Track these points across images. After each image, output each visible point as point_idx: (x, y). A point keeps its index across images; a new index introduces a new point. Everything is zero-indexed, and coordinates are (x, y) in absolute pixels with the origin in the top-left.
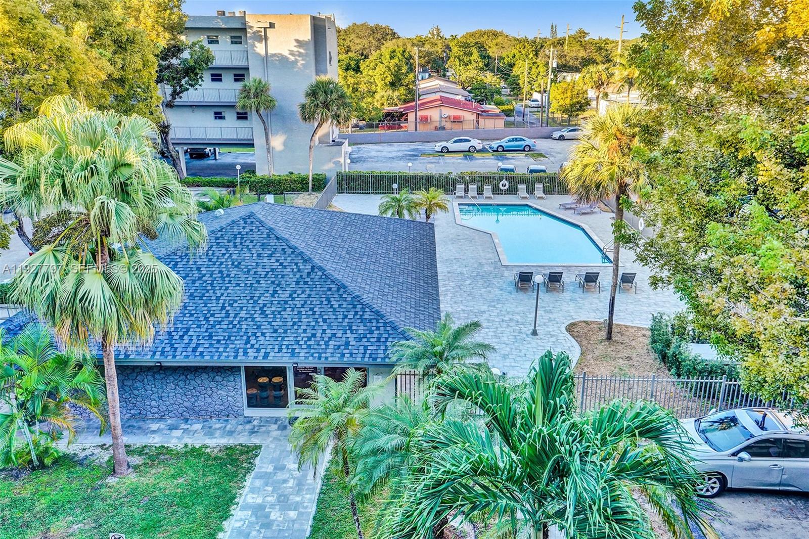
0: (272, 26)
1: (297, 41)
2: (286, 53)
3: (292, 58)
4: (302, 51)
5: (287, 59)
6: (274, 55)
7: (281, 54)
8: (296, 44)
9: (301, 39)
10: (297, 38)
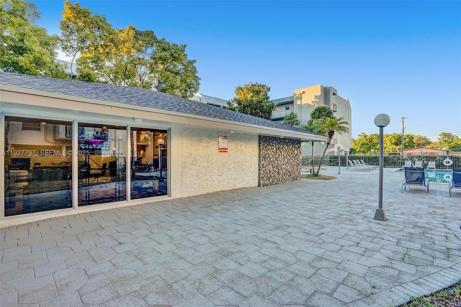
0: (304, 92)
1: (315, 96)
2: (310, 103)
3: (313, 104)
4: (317, 100)
5: (311, 104)
6: (304, 104)
7: (307, 103)
8: (315, 98)
9: (317, 95)
10: (315, 95)
